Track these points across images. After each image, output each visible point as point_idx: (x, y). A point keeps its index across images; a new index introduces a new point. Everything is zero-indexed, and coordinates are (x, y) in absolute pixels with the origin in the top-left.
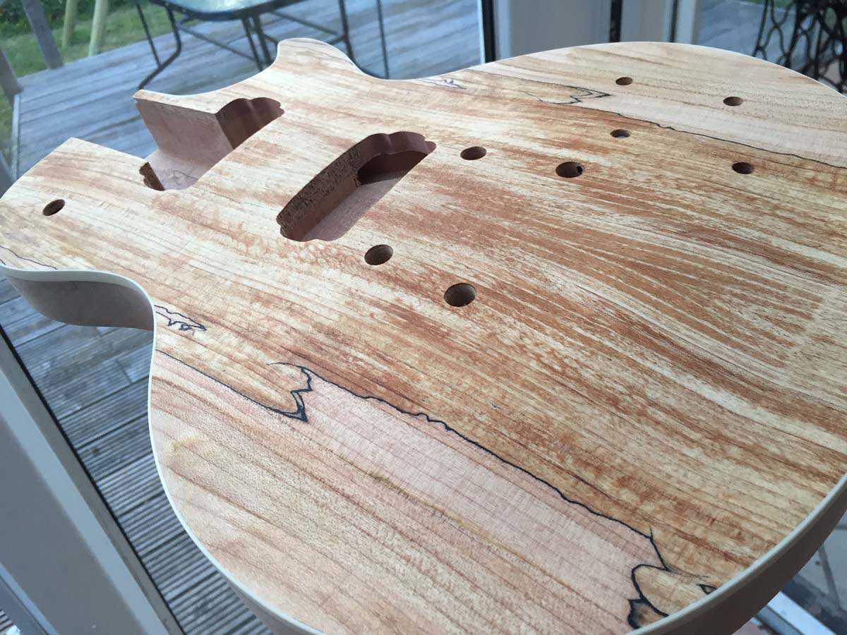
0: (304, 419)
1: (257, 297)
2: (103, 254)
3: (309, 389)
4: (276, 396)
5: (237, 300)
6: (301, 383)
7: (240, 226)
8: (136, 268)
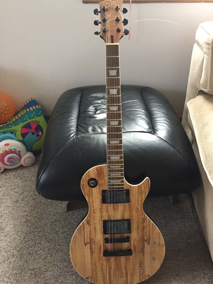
0: (85, 245)
1: (95, 228)
2: (90, 201)
3: (88, 244)
4: (86, 241)
5: (93, 226)
6: (88, 242)
7: (103, 216)
8: (91, 207)
